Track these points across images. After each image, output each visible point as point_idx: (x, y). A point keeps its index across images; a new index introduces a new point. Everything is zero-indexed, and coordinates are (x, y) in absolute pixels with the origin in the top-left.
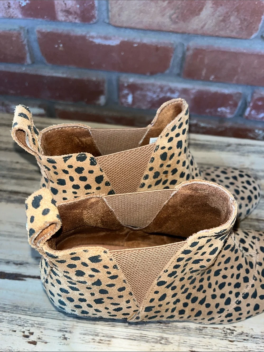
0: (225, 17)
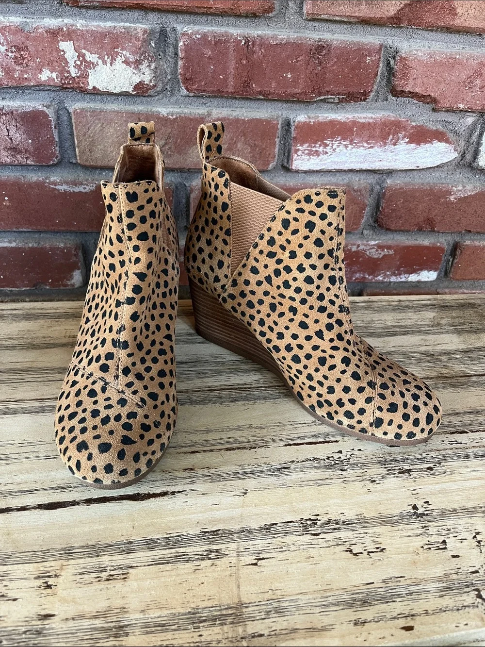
0: (229, 144)
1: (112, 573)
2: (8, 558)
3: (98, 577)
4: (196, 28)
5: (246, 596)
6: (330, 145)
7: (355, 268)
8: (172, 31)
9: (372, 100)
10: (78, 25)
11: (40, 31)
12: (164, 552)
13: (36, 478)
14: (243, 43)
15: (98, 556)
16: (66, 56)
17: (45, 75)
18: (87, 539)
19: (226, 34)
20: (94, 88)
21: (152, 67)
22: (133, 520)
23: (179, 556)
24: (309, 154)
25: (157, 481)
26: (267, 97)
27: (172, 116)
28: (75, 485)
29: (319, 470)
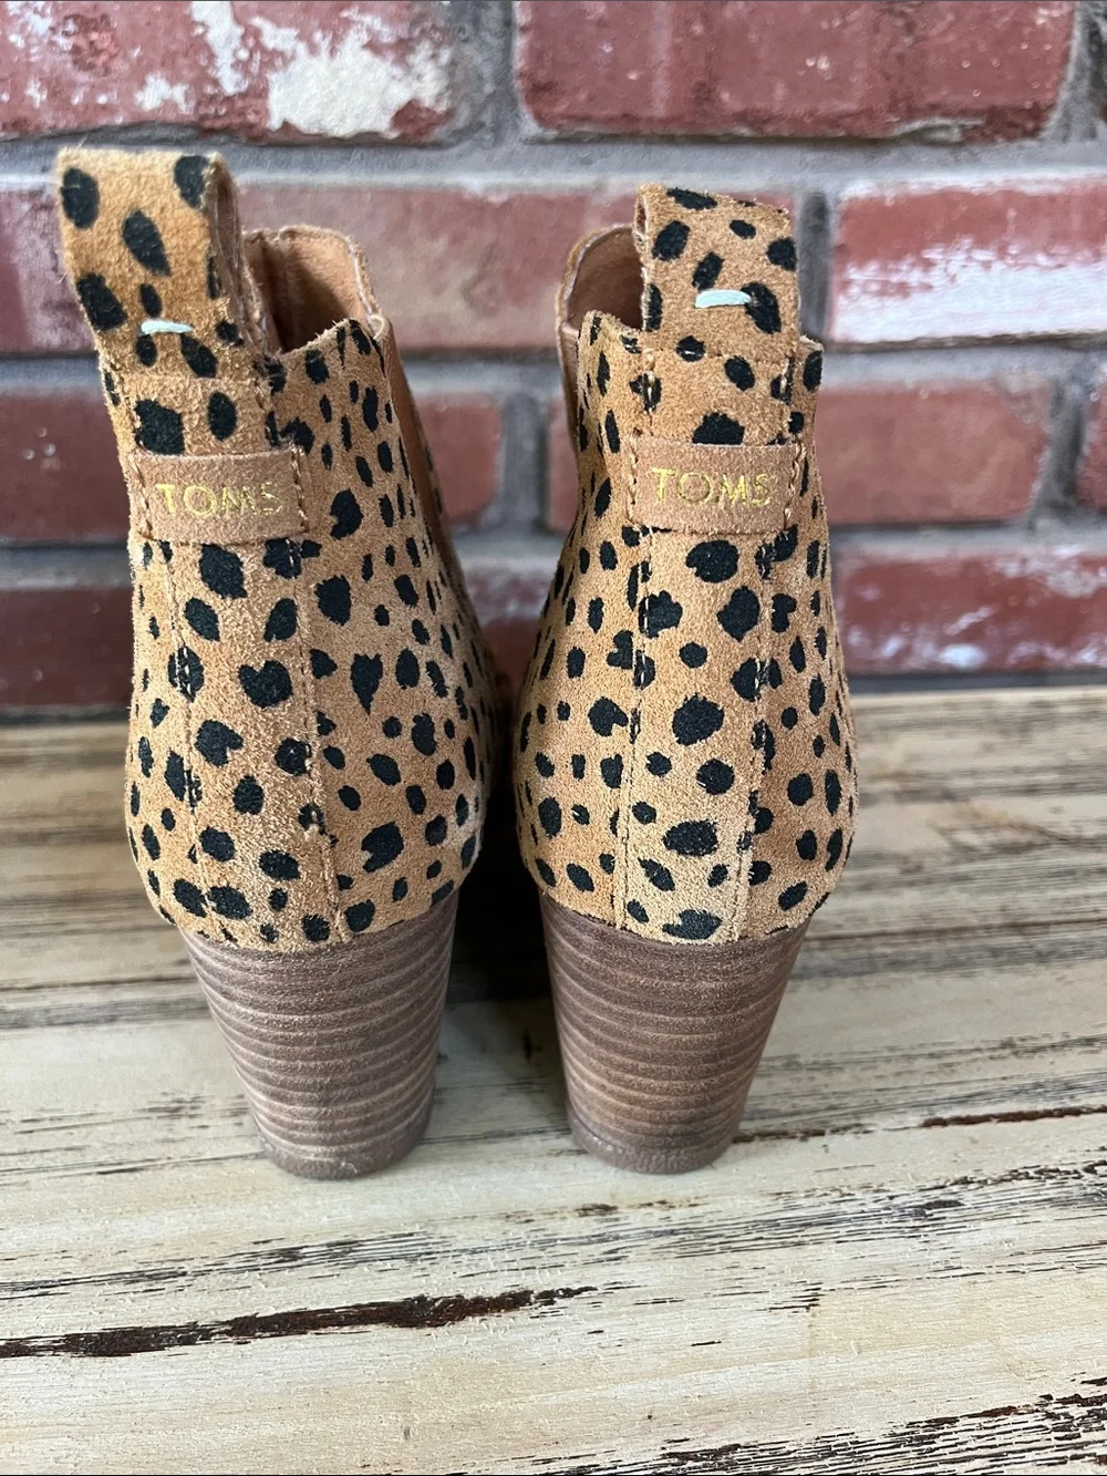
6: (942, 264)
7: (1014, 628)
9: (1055, 135)
13: (69, 1240)
16: (209, 38)
17: (156, 94)
20: (286, 125)
21: (444, 61)
24: (881, 294)
25: (486, 1250)
26: (762, 130)
27: (499, 195)
29: (1067, 1213)
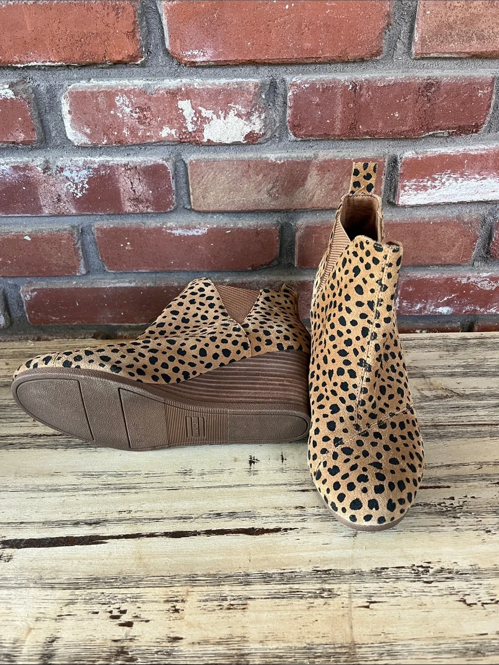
1: (232, 602)
2: (141, 581)
3: (220, 605)
4: (305, 78)
5: (359, 637)
6: (439, 179)
7: (465, 300)
8: (282, 82)
9: (485, 131)
10: (195, 84)
11: (161, 92)
12: (279, 587)
13: (162, 508)
14: (350, 88)
15: (219, 585)
16: (184, 114)
17: (166, 132)
18: (209, 568)
19: (334, 81)
20: (209, 140)
21: (263, 117)
22: (250, 554)
23: (294, 592)
24: (416, 189)
25: (270, 517)
26: (374, 136)
27: (280, 161)
28: (195, 516)
29: (429, 517)
